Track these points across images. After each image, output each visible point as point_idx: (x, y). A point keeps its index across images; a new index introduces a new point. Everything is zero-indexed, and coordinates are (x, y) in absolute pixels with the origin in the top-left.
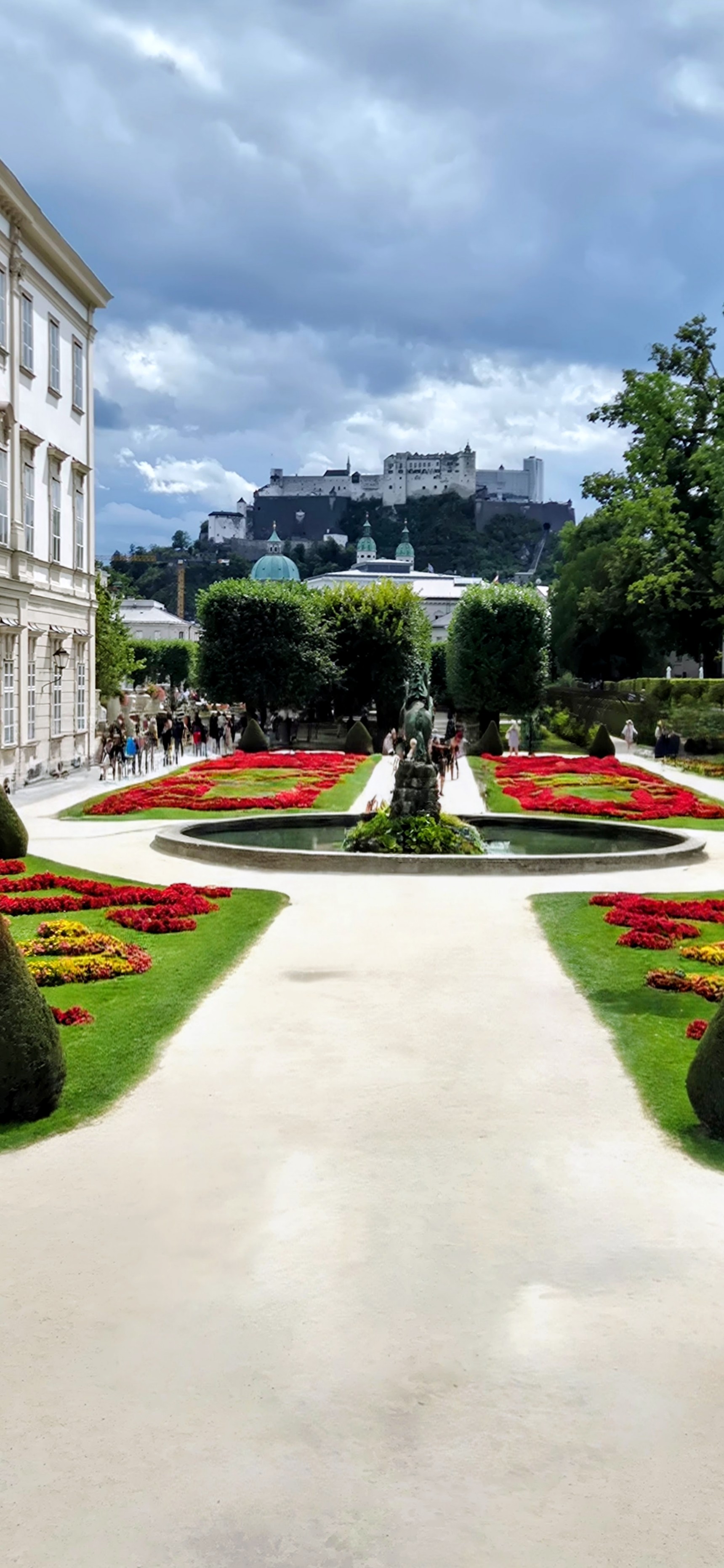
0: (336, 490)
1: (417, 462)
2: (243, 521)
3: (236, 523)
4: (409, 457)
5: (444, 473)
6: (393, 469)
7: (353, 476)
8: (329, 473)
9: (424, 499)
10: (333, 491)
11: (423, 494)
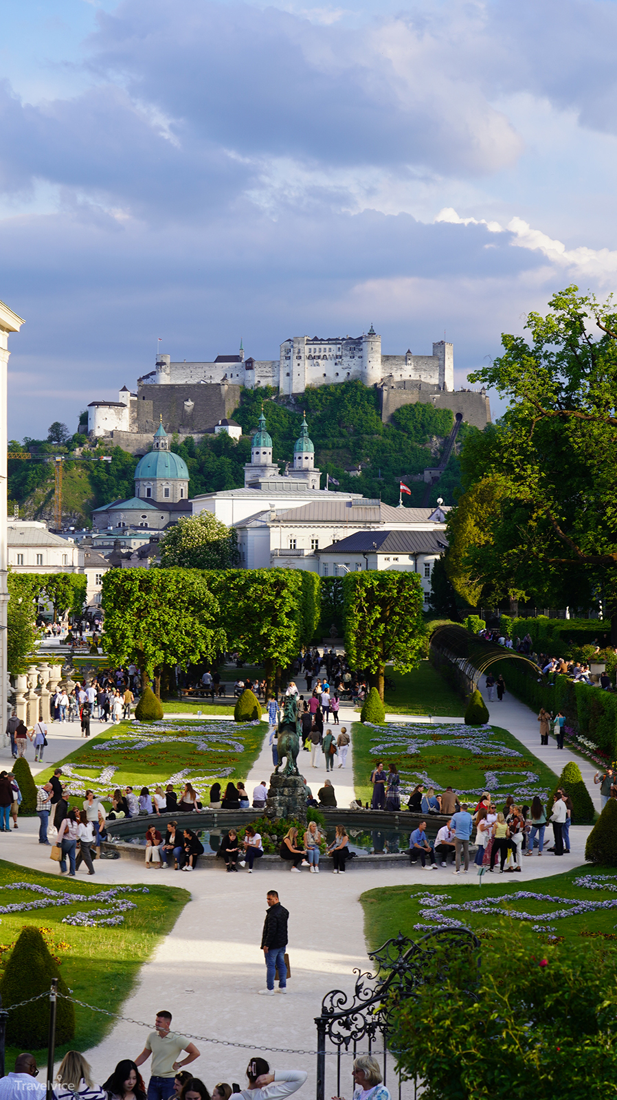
0: (228, 378)
2: (127, 411)
3: (118, 413)
5: (346, 359)
6: (291, 354)
7: (246, 362)
8: (220, 359)
9: (325, 387)
10: (224, 379)
11: (323, 381)
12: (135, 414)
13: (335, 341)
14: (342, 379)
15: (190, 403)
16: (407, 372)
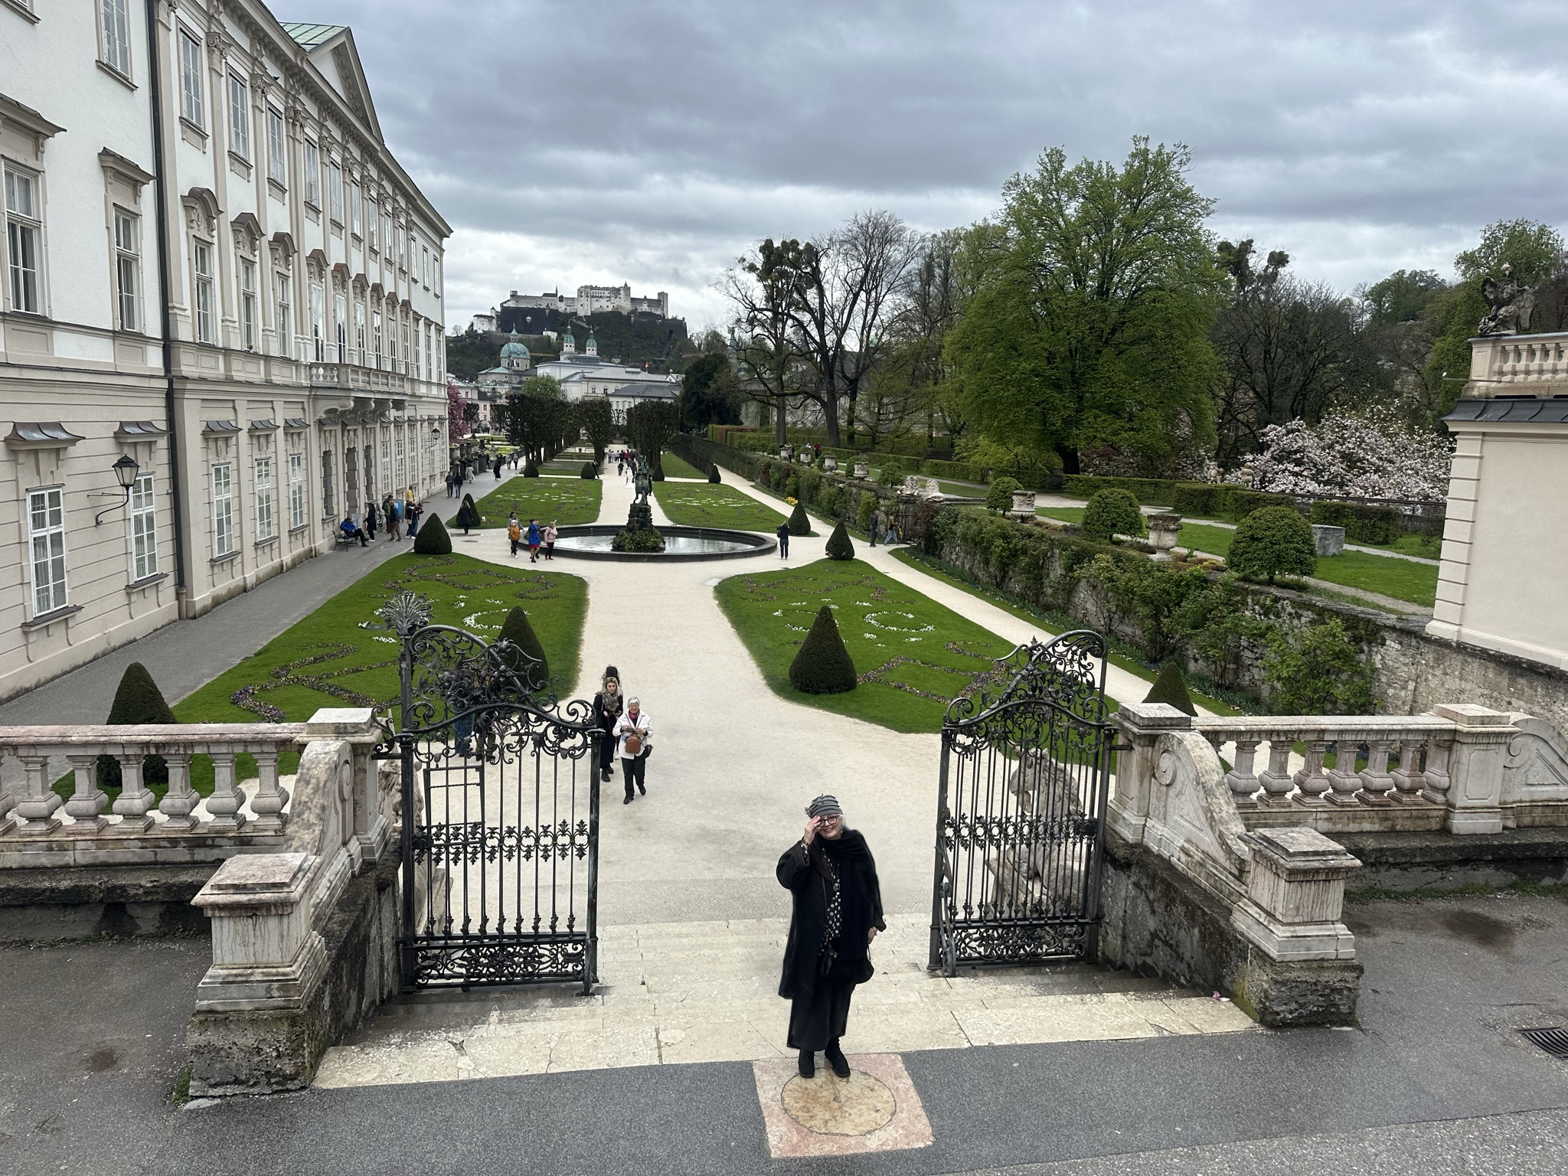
0: (550, 305)
1: (597, 291)
2: (494, 321)
3: (490, 321)
4: (592, 288)
5: (613, 298)
6: (583, 294)
7: (560, 297)
8: (545, 295)
9: (602, 313)
10: (547, 306)
11: (601, 310)
12: (499, 323)
13: (607, 289)
14: (610, 309)
15: (529, 318)
16: (645, 308)
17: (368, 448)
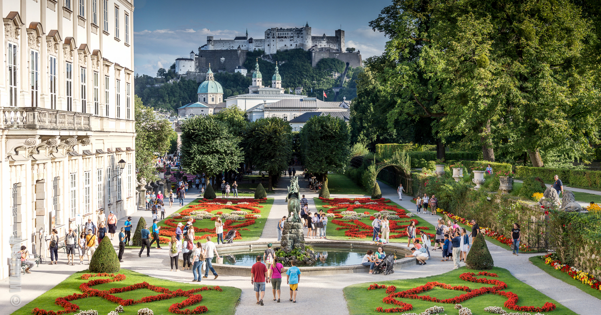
0: (241, 47)
1: (282, 32)
2: (194, 62)
3: (190, 64)
4: (277, 30)
5: (295, 38)
6: (270, 36)
7: (249, 40)
8: (237, 38)
9: (286, 51)
10: (239, 47)
11: (285, 48)
12: (197, 64)
13: (290, 30)
14: (293, 47)
15: (223, 59)
16: (324, 44)
17: (56, 179)
